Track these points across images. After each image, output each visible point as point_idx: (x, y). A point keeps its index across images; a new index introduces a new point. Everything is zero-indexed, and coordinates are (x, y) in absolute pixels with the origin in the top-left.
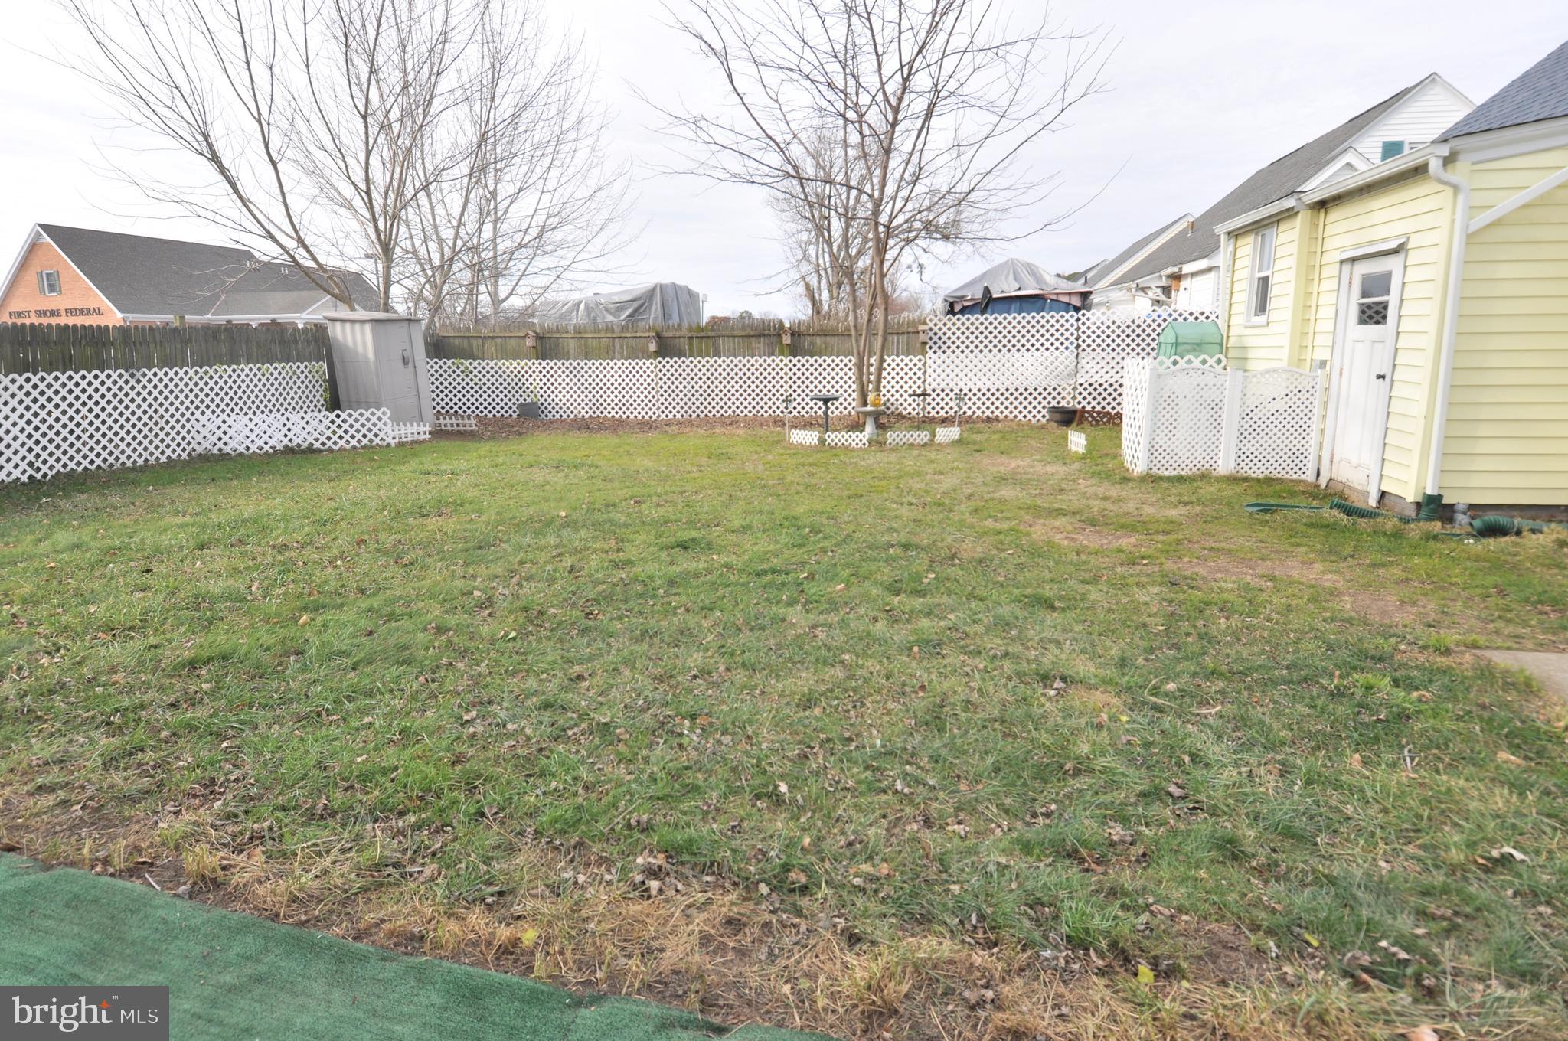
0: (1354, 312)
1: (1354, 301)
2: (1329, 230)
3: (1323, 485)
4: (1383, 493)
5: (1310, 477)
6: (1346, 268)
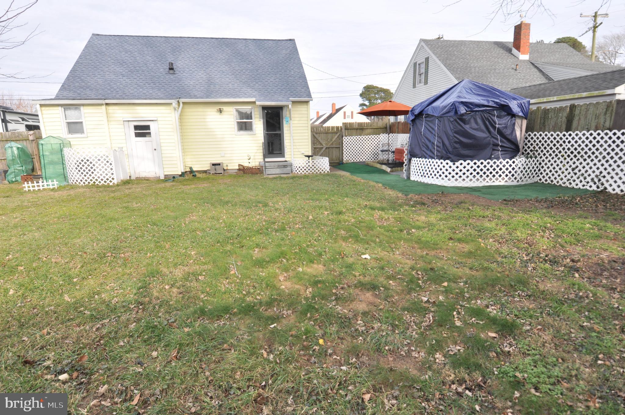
0: (133, 135)
1: (132, 131)
2: (112, 111)
4: (165, 175)
5: (128, 178)
6: (126, 123)
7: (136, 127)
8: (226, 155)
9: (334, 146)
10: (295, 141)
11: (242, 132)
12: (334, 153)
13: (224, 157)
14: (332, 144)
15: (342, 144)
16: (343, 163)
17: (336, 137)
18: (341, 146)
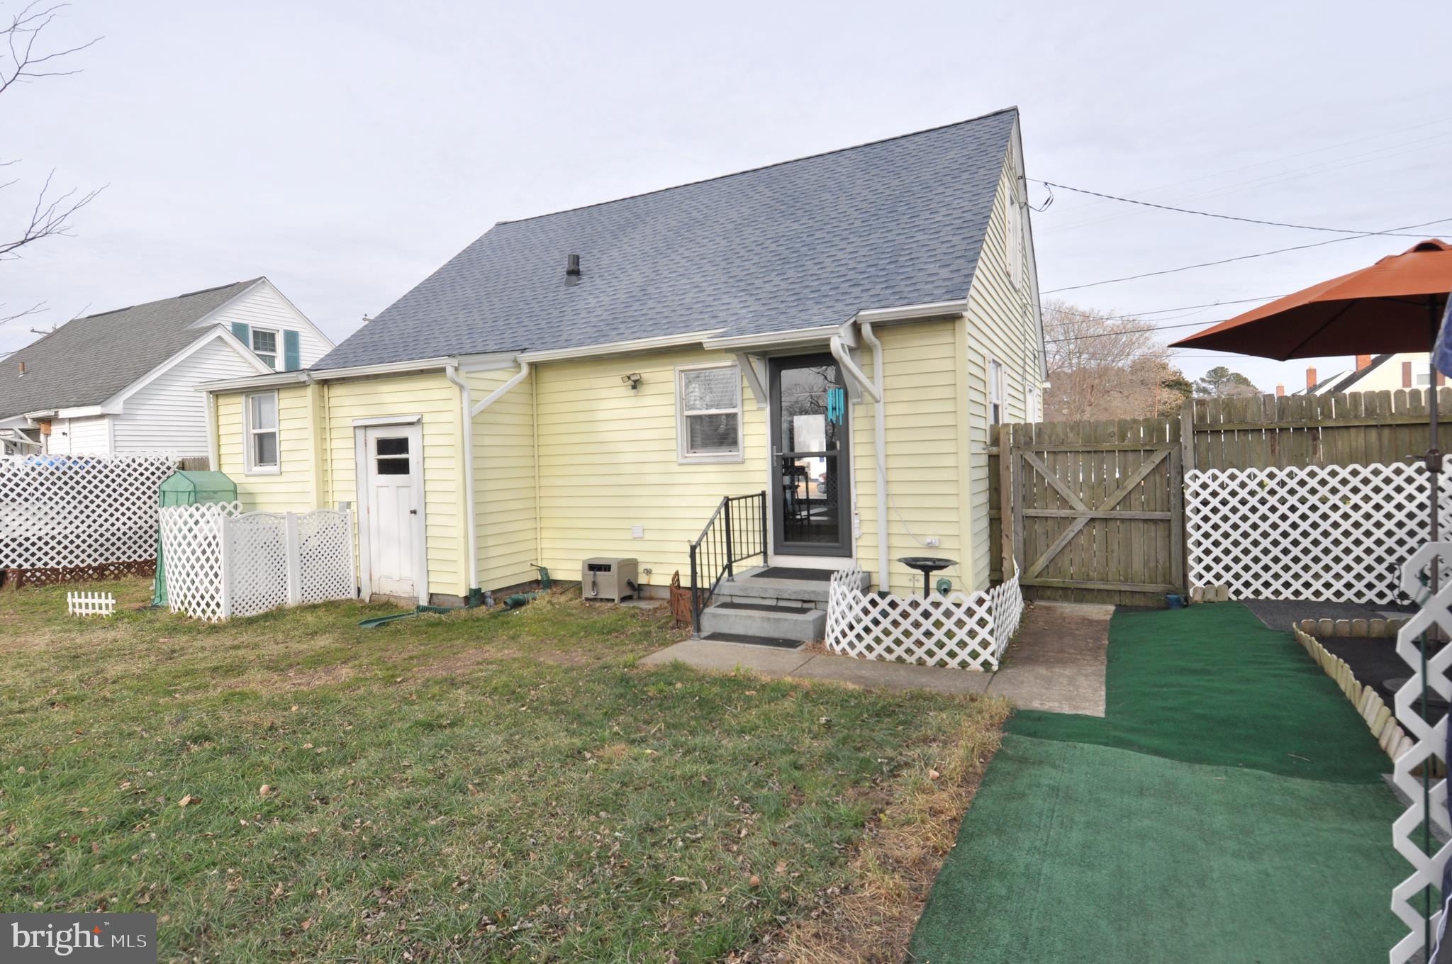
0: (374, 466)
1: (372, 457)
2: (333, 402)
3: (367, 600)
4: (432, 595)
5: (353, 595)
6: (360, 433)
7: (384, 446)
8: (648, 536)
9: (1137, 513)
10: (895, 489)
11: (702, 455)
12: (1137, 546)
13: (640, 539)
14: (1125, 503)
15: (1183, 503)
16: (1185, 603)
17: (1145, 470)
18: (1173, 515)
